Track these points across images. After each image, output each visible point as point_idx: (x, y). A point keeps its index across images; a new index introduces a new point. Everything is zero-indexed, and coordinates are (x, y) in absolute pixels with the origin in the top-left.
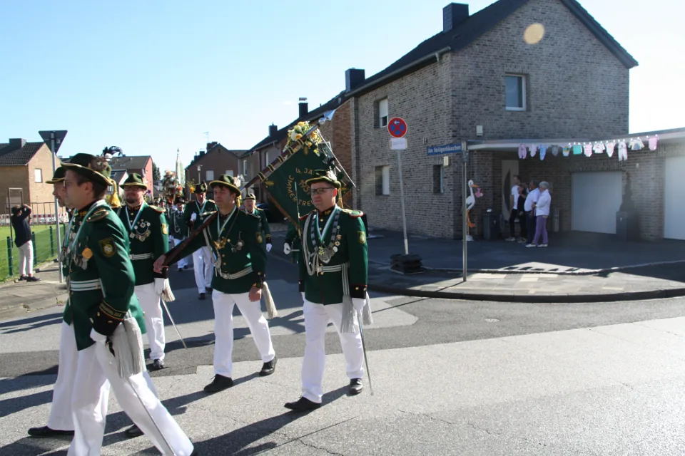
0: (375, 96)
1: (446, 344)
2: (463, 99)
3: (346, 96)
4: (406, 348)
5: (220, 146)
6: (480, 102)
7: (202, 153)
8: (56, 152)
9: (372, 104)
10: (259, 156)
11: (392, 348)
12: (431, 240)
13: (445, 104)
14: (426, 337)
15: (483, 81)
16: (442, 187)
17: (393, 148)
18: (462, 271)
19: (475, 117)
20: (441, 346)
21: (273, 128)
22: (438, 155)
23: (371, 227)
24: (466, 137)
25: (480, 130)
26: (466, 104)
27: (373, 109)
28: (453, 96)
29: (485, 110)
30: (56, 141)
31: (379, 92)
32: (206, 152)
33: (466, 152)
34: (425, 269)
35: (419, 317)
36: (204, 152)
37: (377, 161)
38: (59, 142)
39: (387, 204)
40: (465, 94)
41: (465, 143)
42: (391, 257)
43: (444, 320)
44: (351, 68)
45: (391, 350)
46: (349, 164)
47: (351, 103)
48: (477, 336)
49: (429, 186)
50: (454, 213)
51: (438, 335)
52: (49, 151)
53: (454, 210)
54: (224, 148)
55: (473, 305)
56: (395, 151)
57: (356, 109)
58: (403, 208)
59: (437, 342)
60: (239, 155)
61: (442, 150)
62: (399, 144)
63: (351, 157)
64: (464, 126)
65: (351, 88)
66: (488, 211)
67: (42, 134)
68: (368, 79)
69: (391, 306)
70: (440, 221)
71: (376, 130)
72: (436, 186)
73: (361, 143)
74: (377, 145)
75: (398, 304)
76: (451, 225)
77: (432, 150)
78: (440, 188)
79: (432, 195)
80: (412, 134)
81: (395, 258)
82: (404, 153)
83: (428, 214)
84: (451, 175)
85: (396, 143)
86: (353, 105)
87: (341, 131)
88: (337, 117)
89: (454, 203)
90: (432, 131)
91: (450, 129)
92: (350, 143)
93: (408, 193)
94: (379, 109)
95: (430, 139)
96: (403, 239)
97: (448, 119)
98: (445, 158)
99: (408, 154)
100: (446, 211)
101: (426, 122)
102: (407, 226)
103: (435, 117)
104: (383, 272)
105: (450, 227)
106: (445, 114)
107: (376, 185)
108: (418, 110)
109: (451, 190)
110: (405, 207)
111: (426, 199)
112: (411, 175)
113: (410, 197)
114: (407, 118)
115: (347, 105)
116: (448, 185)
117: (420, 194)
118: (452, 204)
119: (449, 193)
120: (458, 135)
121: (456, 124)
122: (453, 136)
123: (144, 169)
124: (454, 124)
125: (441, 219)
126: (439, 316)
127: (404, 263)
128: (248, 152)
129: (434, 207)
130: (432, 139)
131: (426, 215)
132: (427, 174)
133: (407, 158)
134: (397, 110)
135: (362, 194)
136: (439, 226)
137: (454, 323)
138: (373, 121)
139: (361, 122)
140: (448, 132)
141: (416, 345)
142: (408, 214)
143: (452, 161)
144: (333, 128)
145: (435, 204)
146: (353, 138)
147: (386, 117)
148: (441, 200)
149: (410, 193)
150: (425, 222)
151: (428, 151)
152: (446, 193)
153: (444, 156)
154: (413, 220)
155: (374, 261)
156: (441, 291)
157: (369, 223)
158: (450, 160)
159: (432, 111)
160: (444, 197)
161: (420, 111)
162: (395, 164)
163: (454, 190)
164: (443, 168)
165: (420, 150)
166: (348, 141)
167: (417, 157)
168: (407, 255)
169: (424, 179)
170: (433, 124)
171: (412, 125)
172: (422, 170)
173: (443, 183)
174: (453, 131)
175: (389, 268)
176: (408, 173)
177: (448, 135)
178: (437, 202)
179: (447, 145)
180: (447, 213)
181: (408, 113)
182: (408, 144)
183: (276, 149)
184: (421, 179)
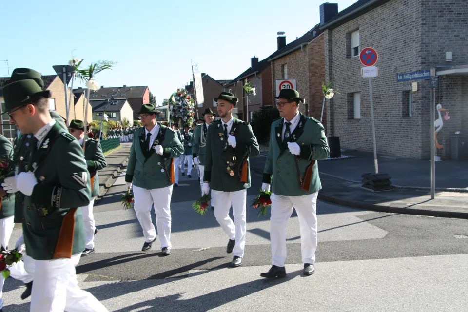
0: (348, 28)
1: (415, 258)
2: (433, 26)
3: (320, 29)
4: (376, 260)
5: (208, 77)
6: (451, 29)
7: (192, 83)
8: (68, 83)
9: (345, 35)
11: (364, 259)
12: (400, 160)
13: (415, 33)
14: (395, 250)
15: (454, 7)
16: (410, 112)
17: (365, 75)
18: (430, 190)
19: (445, 43)
20: (411, 260)
21: (254, 60)
22: (406, 82)
23: (343, 148)
24: (434, 63)
25: (449, 56)
26: (436, 31)
27: (345, 40)
28: (422, 24)
29: (455, 36)
30: (67, 74)
31: (351, 25)
33: (435, 78)
34: (394, 187)
35: (389, 231)
37: (349, 88)
38: (70, 75)
39: (358, 128)
40: (436, 21)
41: (434, 70)
42: (362, 176)
43: (412, 235)
44: (325, 3)
45: (362, 261)
47: (325, 35)
48: (447, 251)
49: (398, 110)
50: (422, 135)
51: (408, 248)
52: (61, 82)
53: (422, 133)
54: (212, 78)
55: (442, 221)
56: (367, 79)
57: (330, 41)
59: (406, 256)
60: (225, 84)
61: (411, 77)
62: (370, 72)
64: (433, 53)
65: (325, 22)
66: (457, 133)
67: (55, 68)
68: (341, 12)
69: (362, 221)
70: (409, 143)
71: (349, 60)
72: (404, 111)
73: (334, 72)
74: (349, 73)
75: (369, 219)
76: (420, 147)
77: (401, 77)
78: (409, 112)
79: (400, 119)
80: (383, 62)
81: (366, 177)
82: (375, 80)
83: (397, 136)
84: (420, 100)
85: (367, 71)
86: (327, 37)
87: (316, 61)
88: (312, 48)
89: (422, 126)
90: (401, 59)
91: (420, 56)
92: (324, 72)
93: (378, 117)
94: (351, 40)
95: (399, 67)
96: (373, 159)
97: (417, 47)
98: (413, 84)
99: (379, 81)
100: (415, 133)
101: (396, 50)
102: (377, 148)
103: (404, 46)
104: (355, 189)
105: (418, 148)
106: (415, 42)
107: (348, 110)
108: (388, 40)
109: (419, 114)
110: (375, 130)
111: (395, 123)
112: (381, 101)
113: (379, 121)
114: (377, 47)
115: (321, 37)
116: (416, 109)
117: (389, 118)
118: (420, 127)
119: (418, 116)
120: (427, 62)
121: (425, 51)
122: (422, 63)
123: (142, 98)
124: (423, 51)
125: (410, 141)
126: (408, 231)
127: (374, 182)
128: (232, 81)
129: (402, 129)
130: (402, 66)
131: (395, 137)
132: (397, 100)
133: (378, 85)
134: (368, 40)
135: (335, 118)
136: (407, 147)
137: (423, 237)
138: (345, 52)
139: (334, 53)
140: (417, 59)
141: (386, 258)
142: (378, 136)
143: (421, 87)
144: (309, 59)
145: (403, 127)
146: (327, 67)
147: (358, 47)
148: (410, 123)
149: (380, 117)
150: (394, 143)
151: (397, 78)
152: (415, 116)
153: (413, 82)
154: (383, 141)
155: (347, 180)
156: (409, 208)
157: (341, 145)
158: (418, 86)
159: (402, 39)
160: (412, 121)
161: (390, 40)
162: (366, 91)
163: (422, 114)
164: (411, 94)
165: (390, 77)
166: (322, 71)
167: (387, 84)
168: (377, 174)
169: (393, 104)
170: (403, 52)
171: (383, 54)
172: (391, 96)
173: (412, 108)
174: (422, 58)
175: (360, 185)
176: (378, 100)
177: (417, 62)
178: (405, 125)
179: (416, 72)
180: (415, 135)
181: (379, 43)
182: (379, 71)
183: (257, 79)
184: (390, 104)
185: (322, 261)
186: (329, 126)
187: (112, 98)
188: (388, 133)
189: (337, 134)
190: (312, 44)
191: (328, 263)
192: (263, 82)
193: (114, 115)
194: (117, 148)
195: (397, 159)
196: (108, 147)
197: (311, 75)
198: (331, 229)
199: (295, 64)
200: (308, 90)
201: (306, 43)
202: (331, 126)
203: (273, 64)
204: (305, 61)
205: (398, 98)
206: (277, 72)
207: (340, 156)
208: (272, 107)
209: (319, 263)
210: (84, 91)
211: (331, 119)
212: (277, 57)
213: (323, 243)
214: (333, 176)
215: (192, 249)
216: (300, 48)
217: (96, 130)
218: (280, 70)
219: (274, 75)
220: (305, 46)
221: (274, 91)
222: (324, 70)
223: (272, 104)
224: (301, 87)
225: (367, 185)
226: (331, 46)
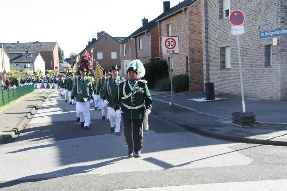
1: (276, 180)
4: (244, 182)
5: (106, 34)
7: (94, 40)
10: (135, 41)
11: (234, 181)
12: (263, 101)
14: (259, 174)
17: (234, 33)
20: (272, 182)
21: (145, 21)
22: (268, 38)
23: (216, 92)
27: (218, 4)
32: (96, 39)
34: (257, 123)
35: (254, 159)
36: (95, 39)
37: (221, 43)
39: (229, 75)
42: (232, 115)
43: (274, 162)
45: (233, 183)
46: (200, 46)
49: (262, 60)
50: (281, 81)
51: (270, 173)
53: (281, 79)
54: (110, 36)
56: (235, 36)
57: (206, 5)
58: (241, 78)
59: (269, 179)
60: (121, 41)
61: (272, 34)
62: (238, 30)
63: (202, 40)
69: (233, 151)
70: (270, 87)
71: (221, 20)
72: (267, 61)
73: (209, 30)
74: (221, 31)
75: (238, 149)
76: (279, 90)
77: (263, 34)
78: (270, 62)
79: (263, 68)
80: (249, 22)
81: (235, 115)
82: (242, 36)
83: (260, 82)
84: (280, 52)
85: (236, 30)
86: (204, 2)
87: (195, 22)
88: (191, 11)
89: (281, 73)
90: (264, 19)
91: (279, 17)
92: (201, 30)
93: (245, 66)
94: (223, 4)
95: (262, 26)
96: (241, 101)
97: (277, 9)
98: (274, 39)
99: (246, 37)
100: (275, 80)
101: (260, 12)
102: (244, 91)
103: (267, 8)
104: (226, 125)
105: (278, 91)
106: (275, 5)
107: (220, 61)
108: (254, 3)
109: (279, 64)
110: (243, 77)
111: (259, 71)
112: (248, 53)
113: (246, 69)
114: (245, 10)
115: (198, 2)
116: (276, 60)
117: (254, 67)
118: (279, 74)
119: (277, 66)
120: (285, 21)
121: (284, 12)
122: (282, 22)
123: (53, 52)
124: (282, 12)
125: (271, 85)
126: (270, 159)
127: (241, 119)
128: (127, 38)
129: (265, 76)
130: (264, 25)
131: (258, 83)
132: (260, 52)
133: (244, 41)
134: (237, 4)
135: (210, 68)
136: (269, 91)
137: (282, 164)
138: (218, 14)
139: (209, 15)
140: (277, 19)
141: (252, 180)
142: (245, 82)
143: (280, 41)
144: (189, 19)
145: (266, 75)
146: (203, 27)
147: (229, 10)
148: (271, 71)
149: (247, 66)
150: (258, 88)
151: (260, 35)
152: (275, 66)
153: (273, 38)
154: (249, 86)
155: (219, 117)
156: (270, 140)
157: (215, 89)
158: (278, 41)
159: (265, 3)
160: (273, 69)
161: (255, 4)
162: (235, 45)
163: (281, 64)
164: (272, 47)
165: (255, 34)
166: (200, 29)
167: (252, 40)
168: (244, 113)
169: (258, 56)
170: (265, 14)
171: (249, 15)
172: (256, 49)
173: (273, 58)
174: (281, 18)
175: (230, 122)
176: (245, 52)
177: (277, 21)
178: (268, 73)
179: (276, 30)
180: (275, 81)
181: (246, 6)
182: (245, 30)
183: (147, 36)
184: (255, 56)
185: (200, 184)
186: (205, 74)
187: (27, 52)
188: (253, 79)
189: (211, 81)
190: (191, 8)
191: (205, 185)
192: (152, 38)
193: (29, 65)
194: (31, 94)
195: (260, 101)
196: (24, 92)
197: (191, 33)
198: (208, 158)
199: (177, 24)
200: (188, 44)
201: (186, 7)
202: (207, 74)
203: (160, 24)
204: (185, 21)
205: (261, 51)
206: (163, 30)
207: (215, 99)
208: (159, 58)
209: (198, 185)
210: (3, 46)
211: (207, 68)
212: (163, 18)
213: (201, 168)
214: (208, 114)
215: (95, 175)
216: (182, 11)
217: (13, 78)
218: (166, 29)
219: (160, 33)
220: (185, 9)
221: (161, 46)
222: (201, 28)
223: (159, 57)
224: (183, 42)
225: (236, 121)
226: (207, 9)
